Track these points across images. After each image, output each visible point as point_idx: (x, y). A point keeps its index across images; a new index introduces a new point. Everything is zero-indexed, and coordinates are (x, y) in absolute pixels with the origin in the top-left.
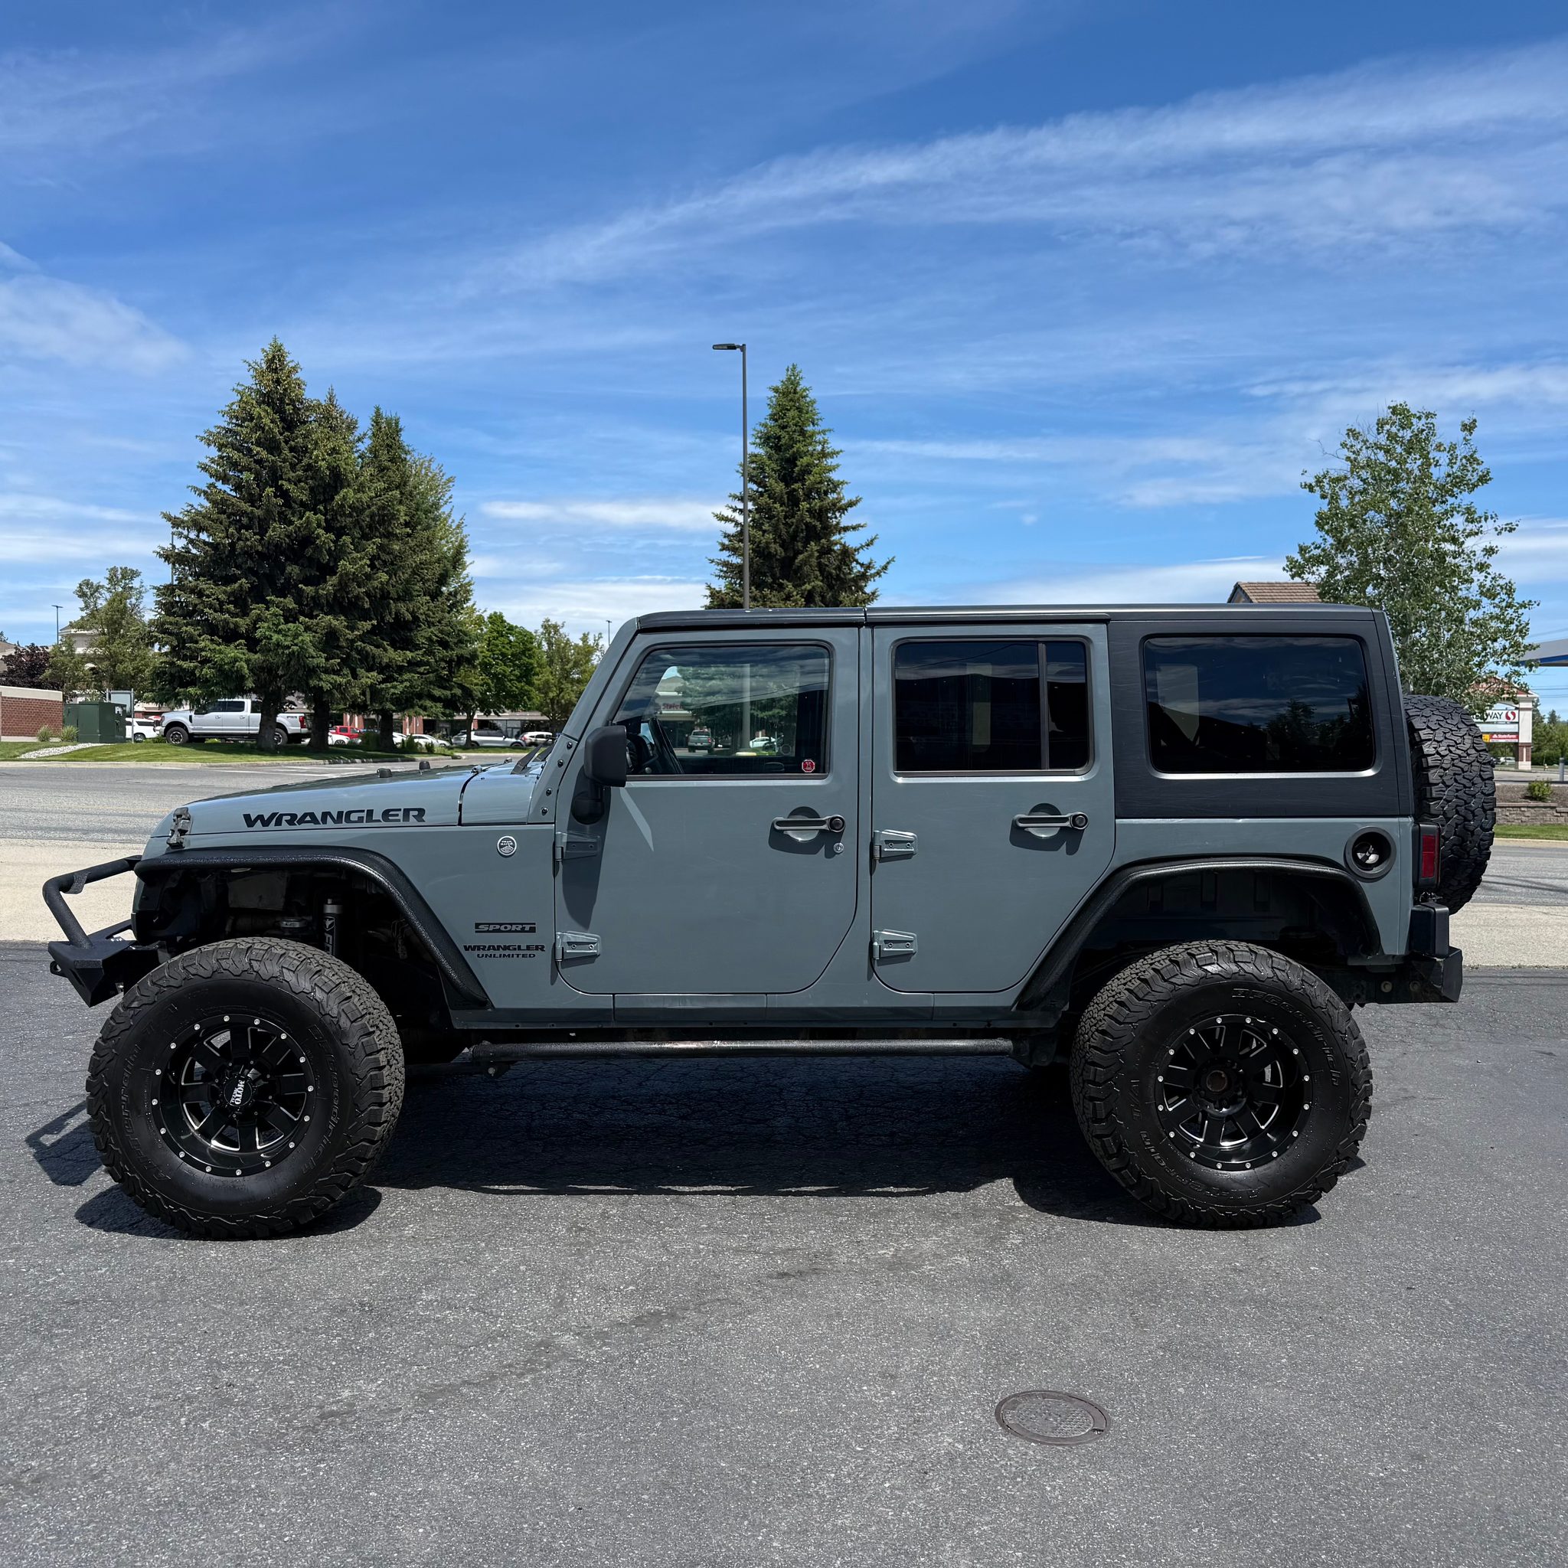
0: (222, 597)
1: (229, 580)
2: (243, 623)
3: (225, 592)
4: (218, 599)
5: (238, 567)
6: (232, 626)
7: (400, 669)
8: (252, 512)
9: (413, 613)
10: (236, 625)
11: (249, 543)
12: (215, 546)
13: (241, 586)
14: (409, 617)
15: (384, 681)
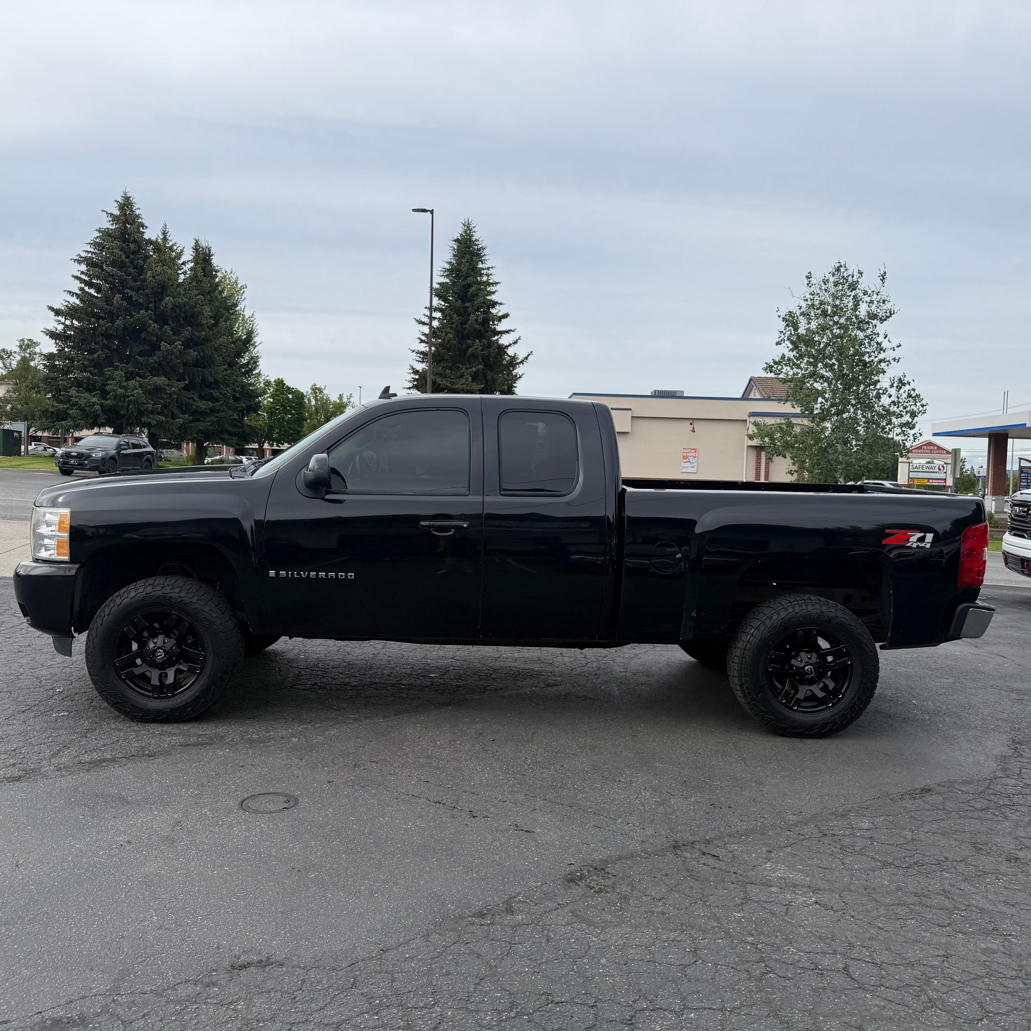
0: (86, 363)
2: (99, 380)
3: (88, 360)
5: (97, 344)
6: (92, 382)
9: (214, 377)
10: (95, 381)
12: (83, 329)
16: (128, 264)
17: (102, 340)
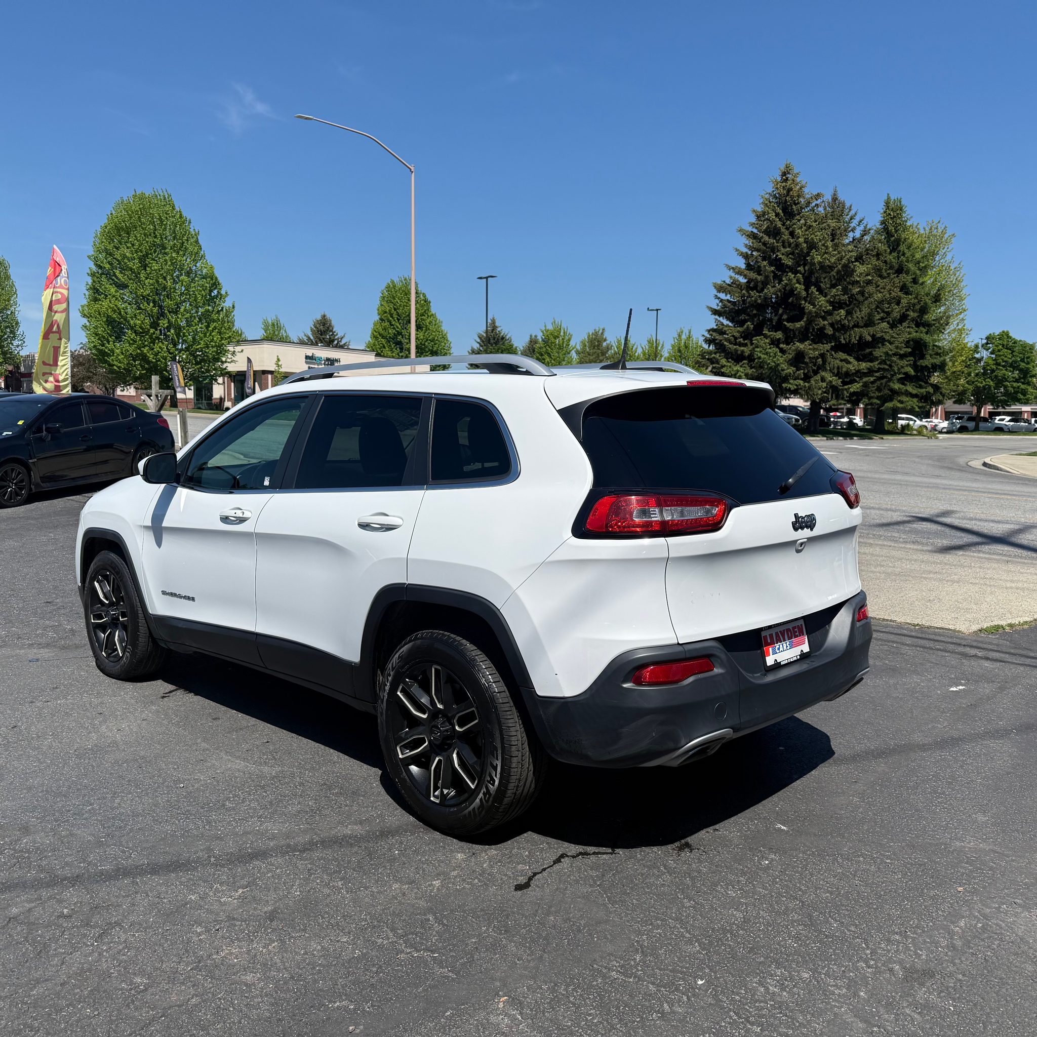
0: (737, 335)
1: (741, 323)
2: (747, 351)
3: (738, 332)
4: (733, 336)
5: (748, 315)
6: (739, 352)
7: (859, 374)
8: (756, 279)
9: (873, 336)
10: (743, 352)
11: (753, 299)
12: (734, 303)
13: (748, 327)
14: (869, 338)
15: (844, 383)
16: (783, 230)
17: (752, 311)
